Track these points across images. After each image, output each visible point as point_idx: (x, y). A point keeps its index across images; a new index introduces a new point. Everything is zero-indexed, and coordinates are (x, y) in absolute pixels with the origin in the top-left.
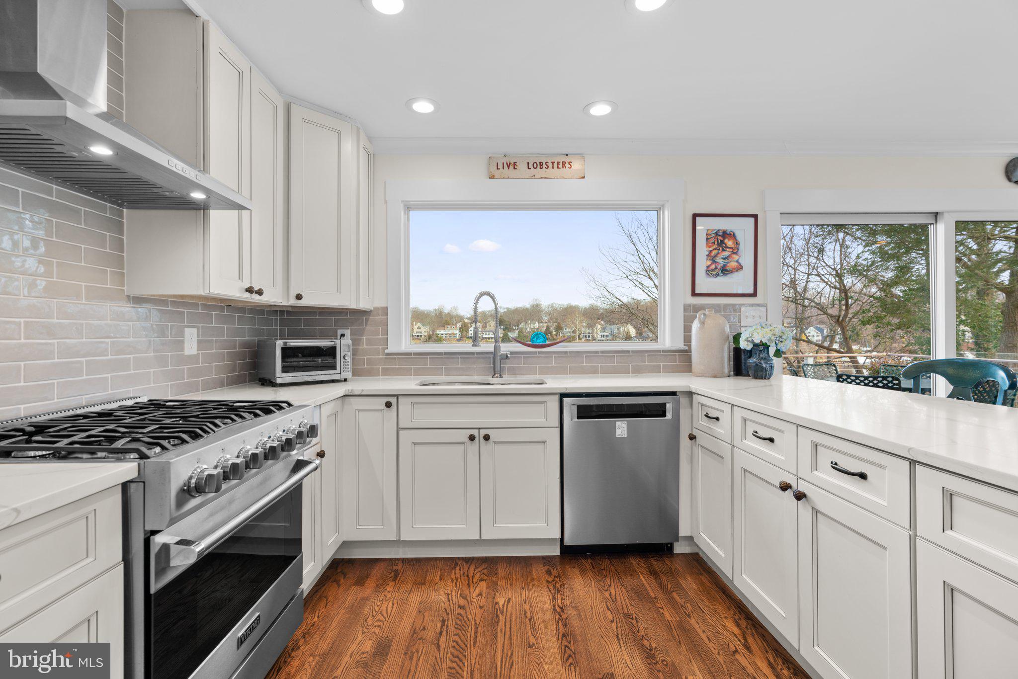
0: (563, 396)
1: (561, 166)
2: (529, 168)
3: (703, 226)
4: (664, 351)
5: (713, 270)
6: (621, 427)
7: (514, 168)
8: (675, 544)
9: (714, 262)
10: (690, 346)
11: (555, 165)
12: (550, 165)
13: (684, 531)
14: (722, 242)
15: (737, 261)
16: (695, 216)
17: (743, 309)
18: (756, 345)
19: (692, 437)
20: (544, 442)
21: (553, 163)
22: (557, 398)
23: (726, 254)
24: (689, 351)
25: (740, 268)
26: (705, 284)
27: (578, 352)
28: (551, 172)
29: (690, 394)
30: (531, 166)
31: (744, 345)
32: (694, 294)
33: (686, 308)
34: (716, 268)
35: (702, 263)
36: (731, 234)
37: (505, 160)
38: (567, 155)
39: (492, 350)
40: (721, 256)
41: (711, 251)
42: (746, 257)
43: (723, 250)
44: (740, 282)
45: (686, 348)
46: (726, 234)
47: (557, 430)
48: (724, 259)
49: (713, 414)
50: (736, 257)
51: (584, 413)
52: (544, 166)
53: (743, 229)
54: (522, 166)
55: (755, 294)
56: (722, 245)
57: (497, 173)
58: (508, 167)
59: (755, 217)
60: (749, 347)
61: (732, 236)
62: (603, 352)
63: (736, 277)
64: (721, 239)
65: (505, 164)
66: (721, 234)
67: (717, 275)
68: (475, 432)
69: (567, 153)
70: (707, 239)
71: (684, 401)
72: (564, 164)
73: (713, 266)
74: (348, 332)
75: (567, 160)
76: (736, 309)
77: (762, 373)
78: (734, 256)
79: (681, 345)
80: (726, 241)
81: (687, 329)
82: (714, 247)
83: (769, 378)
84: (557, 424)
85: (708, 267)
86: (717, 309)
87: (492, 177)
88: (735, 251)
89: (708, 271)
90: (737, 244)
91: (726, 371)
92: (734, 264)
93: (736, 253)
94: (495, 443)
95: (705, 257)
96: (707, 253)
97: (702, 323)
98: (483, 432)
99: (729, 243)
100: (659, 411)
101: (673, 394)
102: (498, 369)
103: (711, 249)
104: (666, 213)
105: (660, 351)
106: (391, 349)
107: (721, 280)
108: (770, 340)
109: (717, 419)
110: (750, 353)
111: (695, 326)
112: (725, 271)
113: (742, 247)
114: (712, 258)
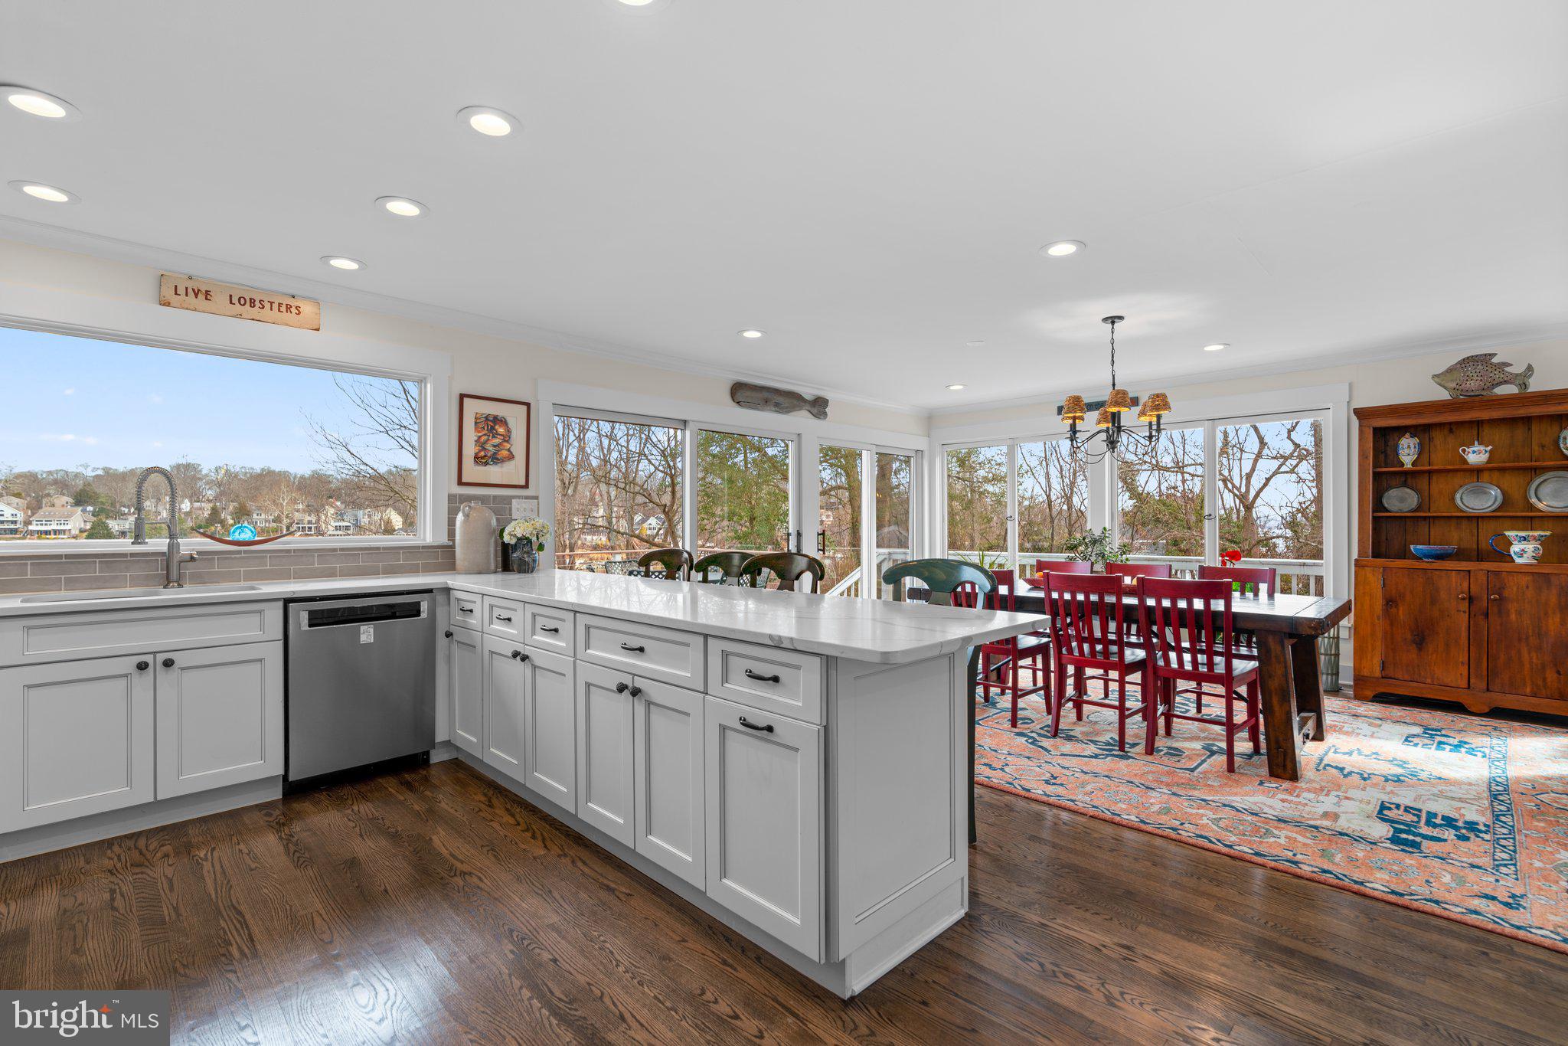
0: (287, 601)
1: (283, 308)
2: (231, 303)
3: (472, 408)
4: (423, 547)
5: (482, 458)
6: (367, 633)
7: (206, 299)
8: (432, 753)
9: (484, 449)
10: (454, 541)
11: (275, 306)
12: (267, 305)
13: (440, 736)
14: (493, 428)
15: (509, 450)
16: (462, 396)
17: (514, 501)
18: (519, 539)
19: (449, 635)
20: (260, 660)
21: (272, 303)
22: (281, 604)
23: (497, 441)
24: (453, 547)
25: (511, 457)
26: (472, 472)
27: (307, 550)
28: (268, 314)
29: (447, 590)
30: (235, 300)
31: (507, 539)
32: (460, 483)
33: (452, 498)
34: (485, 456)
35: (470, 450)
36: (502, 420)
37: (190, 285)
38: (293, 297)
39: (165, 549)
40: (490, 443)
41: (480, 437)
42: (518, 447)
43: (494, 437)
44: (510, 472)
45: (451, 543)
46: (497, 420)
47: (280, 644)
48: (494, 446)
49: (468, 606)
50: (507, 446)
51: (317, 619)
52: (257, 304)
53: (515, 417)
54: (220, 298)
55: (526, 486)
56: (492, 431)
57: (174, 299)
58: (196, 295)
59: (528, 405)
60: (513, 541)
61: (503, 422)
62: (342, 549)
63: (509, 466)
64: (491, 424)
65: (190, 291)
66: (492, 419)
67: (486, 464)
68: (149, 659)
69: (294, 294)
70: (476, 423)
71: (440, 598)
72: (289, 308)
73: (482, 454)
75: (294, 303)
76: (508, 500)
77: (526, 567)
78: (505, 444)
79: (444, 540)
80: (497, 427)
81: (451, 522)
82: (483, 433)
83: (532, 572)
84: (280, 636)
85: (476, 454)
86: (483, 500)
87: (167, 304)
88: (507, 438)
89: (478, 459)
90: (509, 431)
91: (493, 567)
92: (505, 453)
93: (507, 441)
94: (183, 669)
95: (474, 443)
96: (476, 438)
97: (467, 516)
98: (161, 658)
99: (501, 430)
100: (413, 611)
101: (430, 591)
102: (174, 574)
103: (480, 434)
104: (429, 386)
105: (419, 547)
107: (491, 469)
108: (531, 534)
109: (471, 611)
110: (515, 547)
111: (460, 517)
112: (495, 459)
113: (514, 435)
114: (481, 444)
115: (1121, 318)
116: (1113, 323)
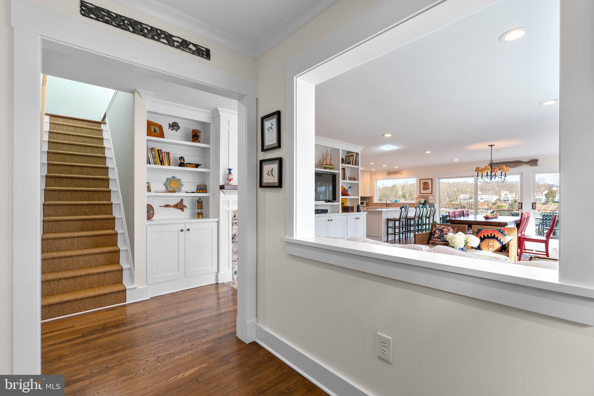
3: (422, 181)
16: (420, 180)
17: (429, 196)
21: (397, 172)
25: (429, 188)
26: (422, 192)
28: (397, 174)
30: (394, 173)
32: (420, 193)
33: (419, 195)
35: (422, 188)
37: (389, 172)
44: (429, 191)
46: (426, 183)
48: (426, 187)
53: (429, 182)
54: (392, 173)
55: (432, 193)
56: (425, 185)
59: (432, 179)
61: (427, 183)
64: (425, 184)
67: (424, 190)
70: (423, 184)
74: (368, 200)
75: (399, 172)
76: (428, 196)
87: (388, 175)
88: (428, 185)
89: (423, 189)
99: (427, 184)
104: (416, 179)
106: (373, 202)
107: (425, 191)
112: (426, 189)
113: (429, 185)
114: (424, 187)
115: (494, 145)
116: (491, 146)
